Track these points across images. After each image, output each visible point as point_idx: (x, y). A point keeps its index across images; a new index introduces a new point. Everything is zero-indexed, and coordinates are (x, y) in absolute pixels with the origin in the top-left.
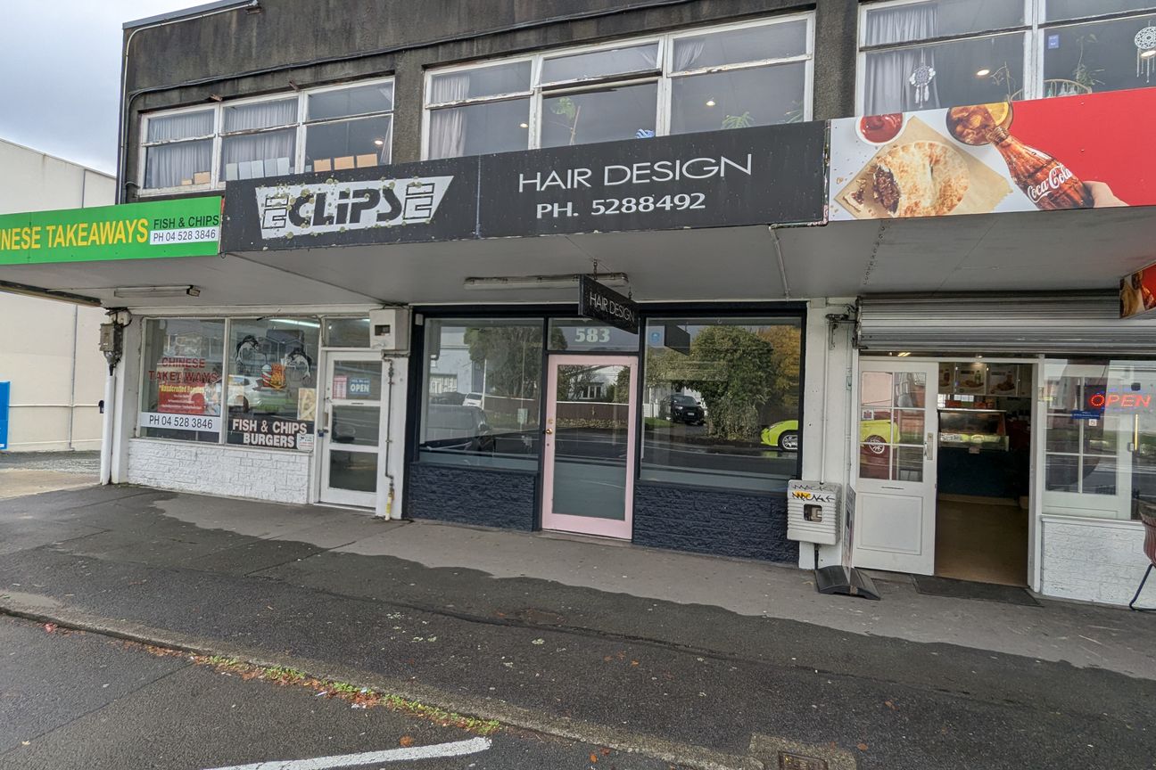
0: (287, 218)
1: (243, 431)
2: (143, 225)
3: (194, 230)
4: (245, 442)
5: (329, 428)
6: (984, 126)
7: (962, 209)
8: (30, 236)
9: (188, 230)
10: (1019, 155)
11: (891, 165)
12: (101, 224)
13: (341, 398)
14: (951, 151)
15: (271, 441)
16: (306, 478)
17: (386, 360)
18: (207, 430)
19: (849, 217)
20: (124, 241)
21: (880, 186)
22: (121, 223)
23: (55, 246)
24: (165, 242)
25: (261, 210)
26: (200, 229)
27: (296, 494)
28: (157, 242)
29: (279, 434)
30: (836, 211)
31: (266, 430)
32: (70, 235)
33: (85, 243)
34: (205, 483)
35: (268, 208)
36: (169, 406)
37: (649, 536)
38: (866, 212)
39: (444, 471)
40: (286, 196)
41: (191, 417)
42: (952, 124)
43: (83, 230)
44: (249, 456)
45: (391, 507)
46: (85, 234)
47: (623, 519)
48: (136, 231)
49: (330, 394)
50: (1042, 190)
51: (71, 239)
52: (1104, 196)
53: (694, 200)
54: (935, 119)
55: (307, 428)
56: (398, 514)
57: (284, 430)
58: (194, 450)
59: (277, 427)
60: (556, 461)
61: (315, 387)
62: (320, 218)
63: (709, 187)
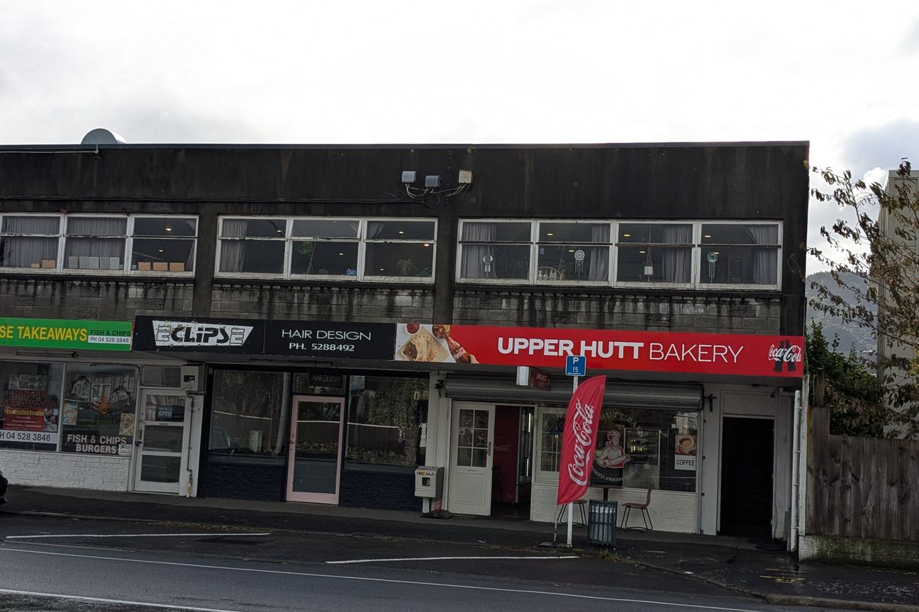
0: (170, 337)
1: (75, 443)
2: (84, 332)
3: (115, 337)
4: (77, 450)
5: (142, 440)
6: (443, 332)
7: (435, 360)
8: (6, 331)
9: (112, 337)
10: (452, 344)
11: (415, 342)
12: (56, 329)
13: (152, 420)
14: (433, 340)
15: (98, 449)
16: (127, 474)
17: (189, 397)
18: (46, 442)
19: (402, 360)
20: (71, 339)
21: (411, 350)
22: (69, 330)
23: (24, 337)
24: (98, 342)
25: (155, 332)
26: (119, 337)
27: (119, 485)
28: (92, 342)
29: (105, 444)
30: (398, 358)
31: (94, 441)
32: (34, 333)
33: (45, 338)
34: (46, 479)
35: (159, 331)
36: (13, 425)
37: (347, 501)
38: (407, 359)
39: (225, 467)
40: (170, 326)
41: (32, 433)
42: (434, 330)
43: (43, 331)
44: (83, 460)
45: (190, 489)
46: (45, 333)
47: (335, 493)
48: (79, 335)
49: (143, 417)
50: (457, 356)
51: (35, 335)
52: (474, 361)
53: (350, 348)
54: (429, 327)
55: (126, 440)
56: (194, 494)
57: (109, 442)
58: (37, 456)
59: (103, 440)
60: (295, 459)
61: (134, 413)
62: (187, 339)
63: (355, 343)
